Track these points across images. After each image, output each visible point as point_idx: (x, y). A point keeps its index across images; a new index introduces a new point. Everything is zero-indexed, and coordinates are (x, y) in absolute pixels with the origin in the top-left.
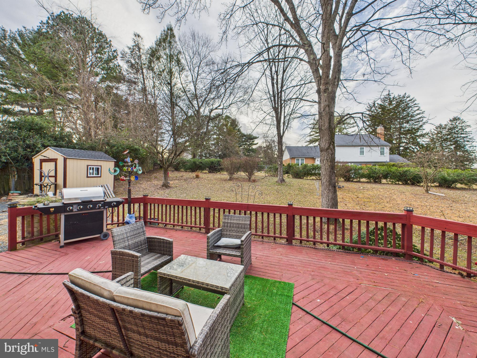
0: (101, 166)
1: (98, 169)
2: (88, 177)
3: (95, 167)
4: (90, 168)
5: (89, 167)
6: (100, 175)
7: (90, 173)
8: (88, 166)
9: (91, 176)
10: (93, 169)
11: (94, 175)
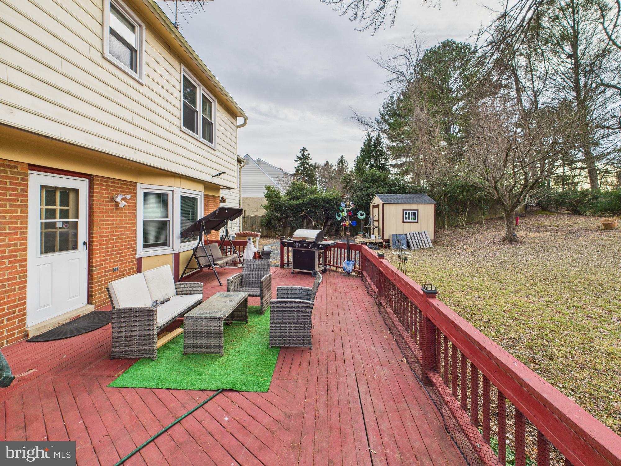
0: (418, 210)
1: (414, 214)
2: (403, 222)
3: (411, 211)
4: (406, 213)
5: (405, 211)
6: (416, 221)
7: (406, 218)
8: (403, 210)
9: (407, 221)
10: (409, 213)
11: (410, 221)
